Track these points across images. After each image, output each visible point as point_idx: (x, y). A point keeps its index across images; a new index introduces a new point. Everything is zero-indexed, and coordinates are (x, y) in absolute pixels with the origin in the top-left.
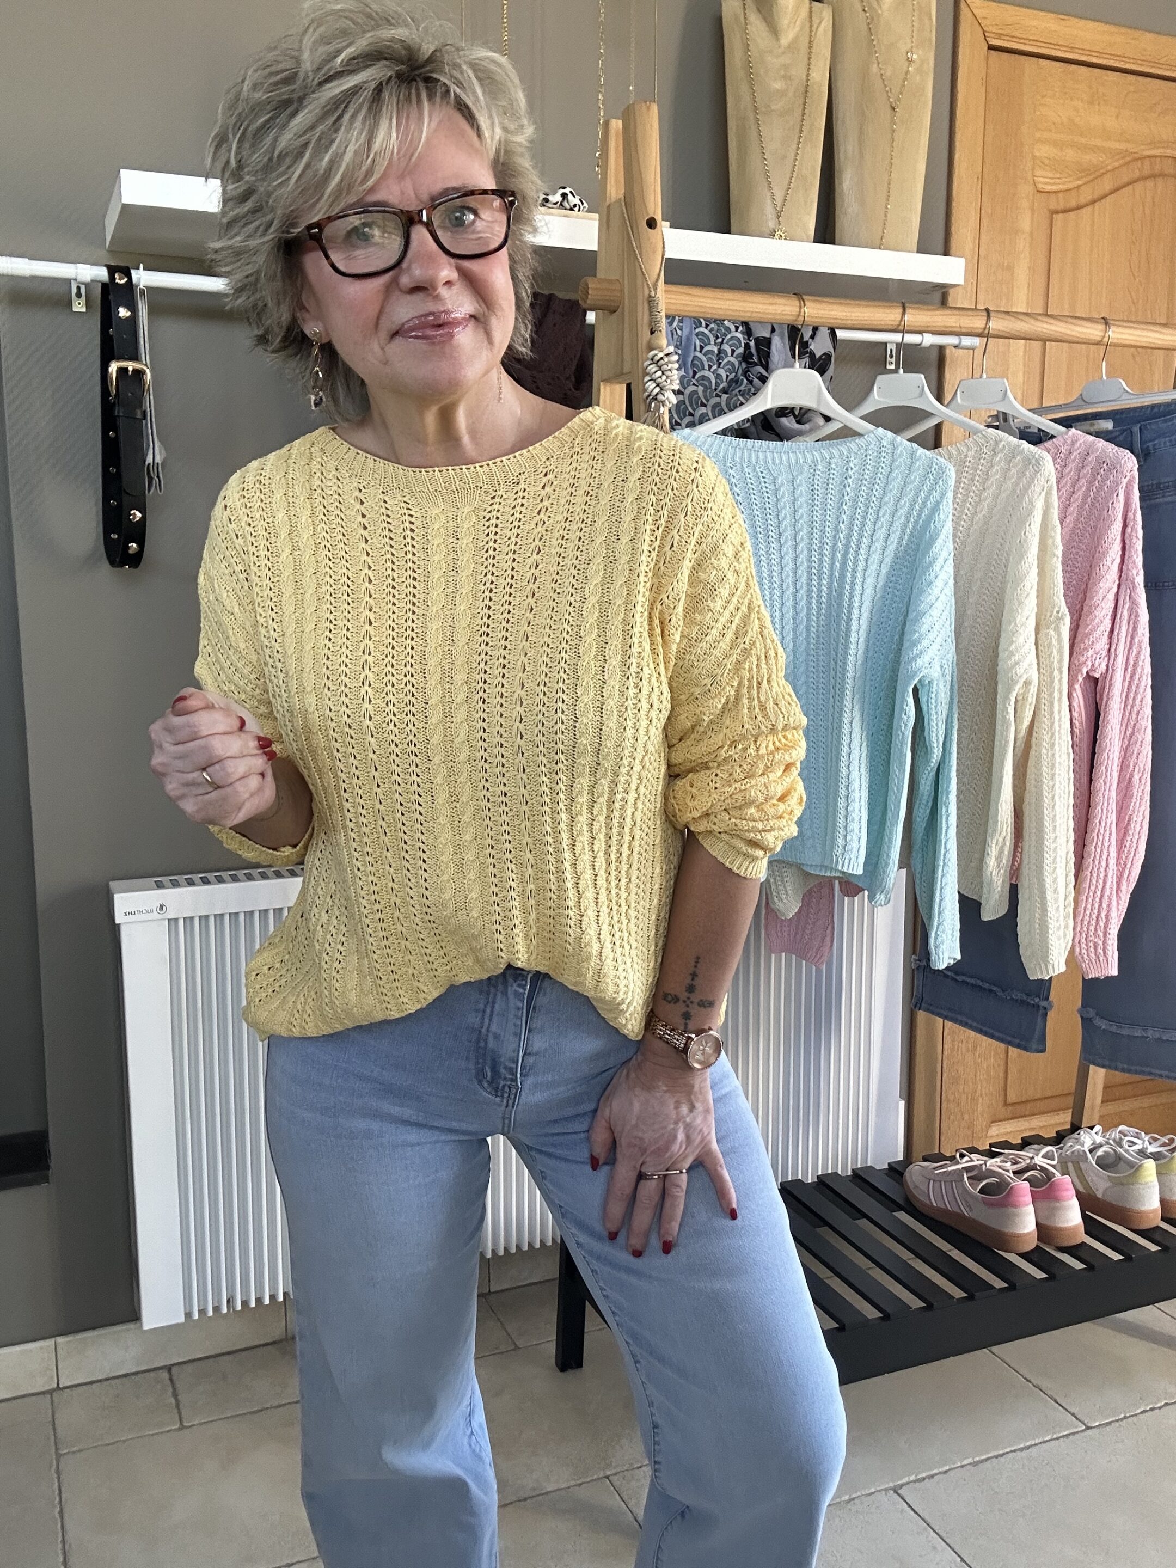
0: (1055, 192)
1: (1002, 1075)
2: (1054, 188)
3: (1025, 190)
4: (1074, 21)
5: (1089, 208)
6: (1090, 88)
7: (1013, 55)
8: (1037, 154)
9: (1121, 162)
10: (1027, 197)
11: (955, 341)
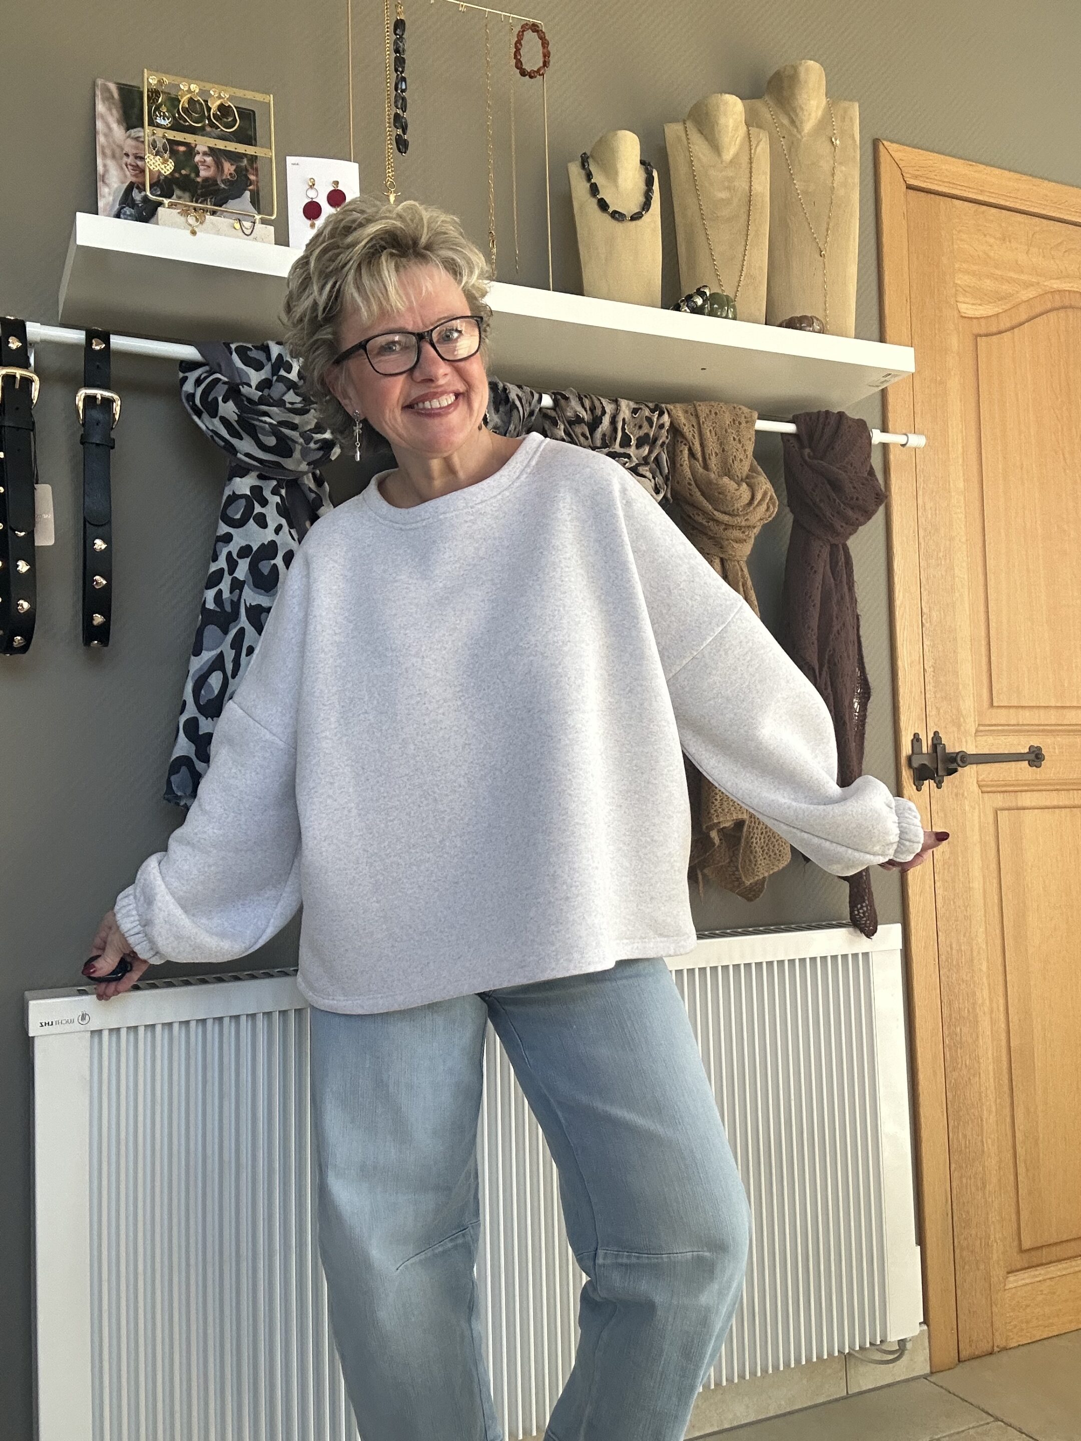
0: (979, 318)
2: (978, 314)
3: (950, 316)
5: (1010, 334)
6: (1001, 226)
7: (929, 194)
8: (959, 282)
9: (1035, 294)
10: (953, 320)
11: (903, 440)
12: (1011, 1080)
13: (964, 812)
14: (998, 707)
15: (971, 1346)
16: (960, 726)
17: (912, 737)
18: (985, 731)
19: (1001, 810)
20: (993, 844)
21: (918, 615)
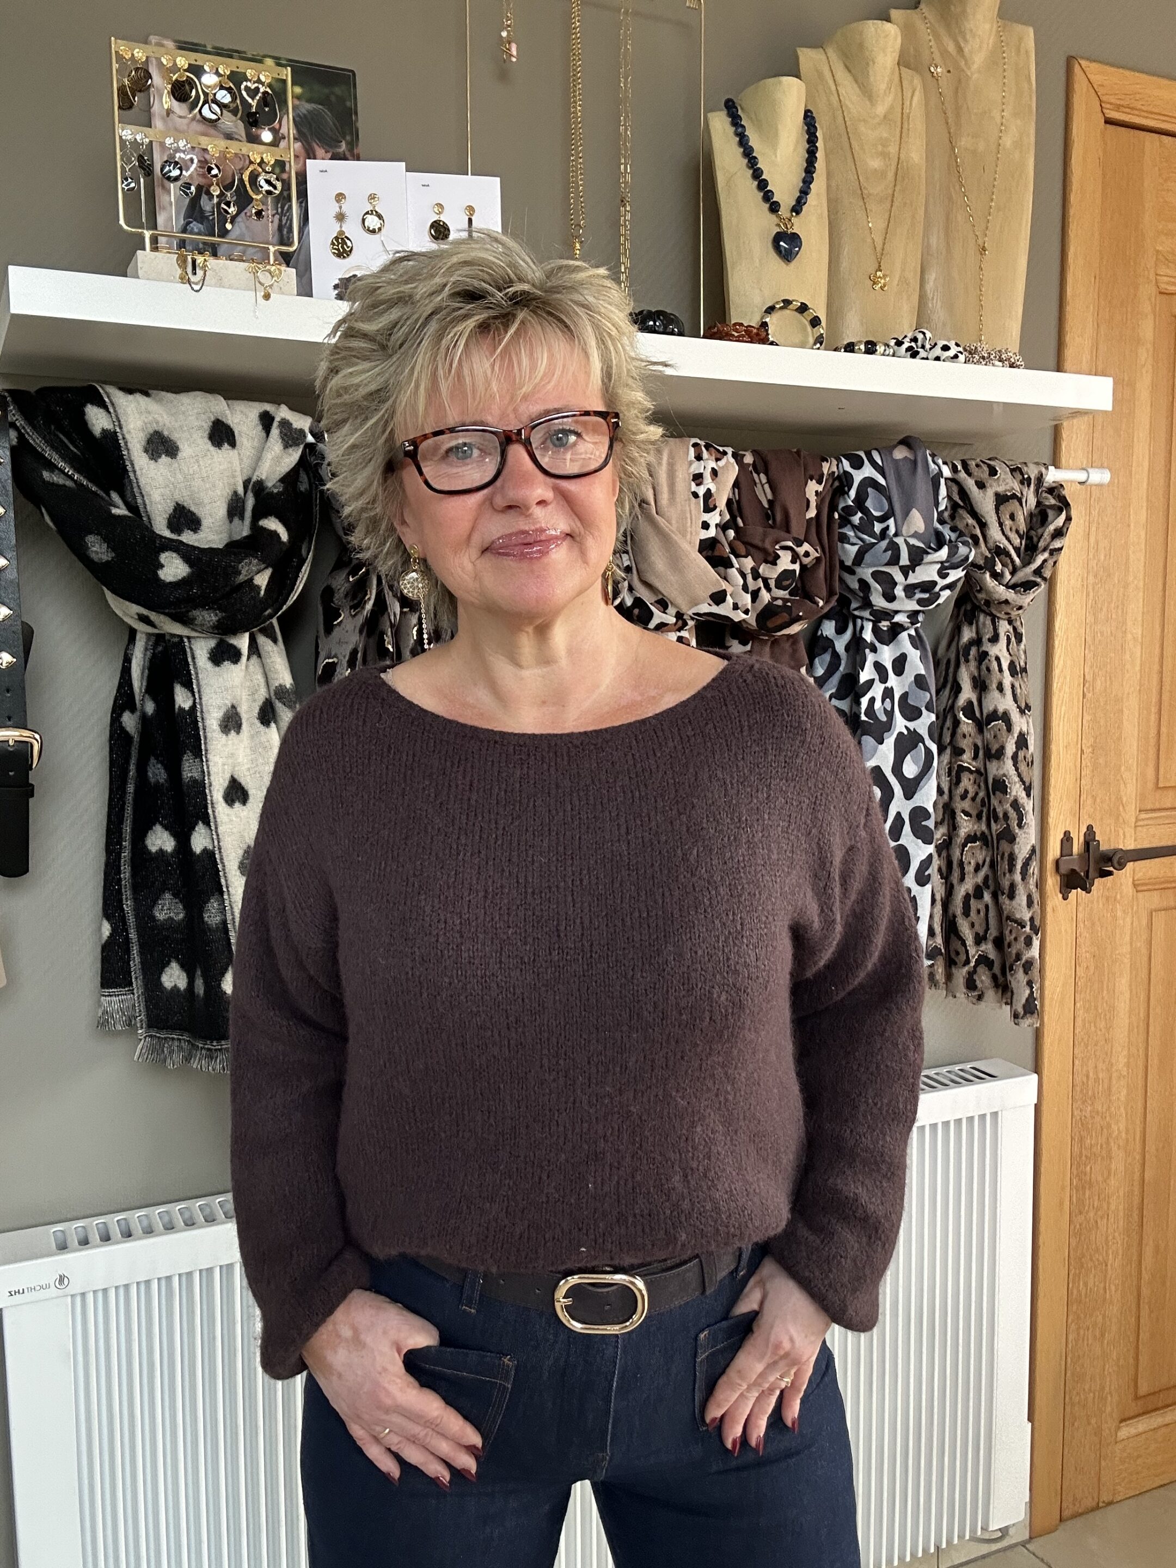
1: (1131, 1361)
3: (1146, 291)
7: (1132, 131)
8: (1161, 248)
10: (1150, 299)
11: (1082, 476)
12: (1142, 1217)
13: (1115, 918)
14: (1165, 787)
15: (1074, 1505)
16: (1119, 815)
17: (1062, 836)
18: (1147, 819)
19: (1156, 911)
20: (1144, 951)
21: (1079, 685)
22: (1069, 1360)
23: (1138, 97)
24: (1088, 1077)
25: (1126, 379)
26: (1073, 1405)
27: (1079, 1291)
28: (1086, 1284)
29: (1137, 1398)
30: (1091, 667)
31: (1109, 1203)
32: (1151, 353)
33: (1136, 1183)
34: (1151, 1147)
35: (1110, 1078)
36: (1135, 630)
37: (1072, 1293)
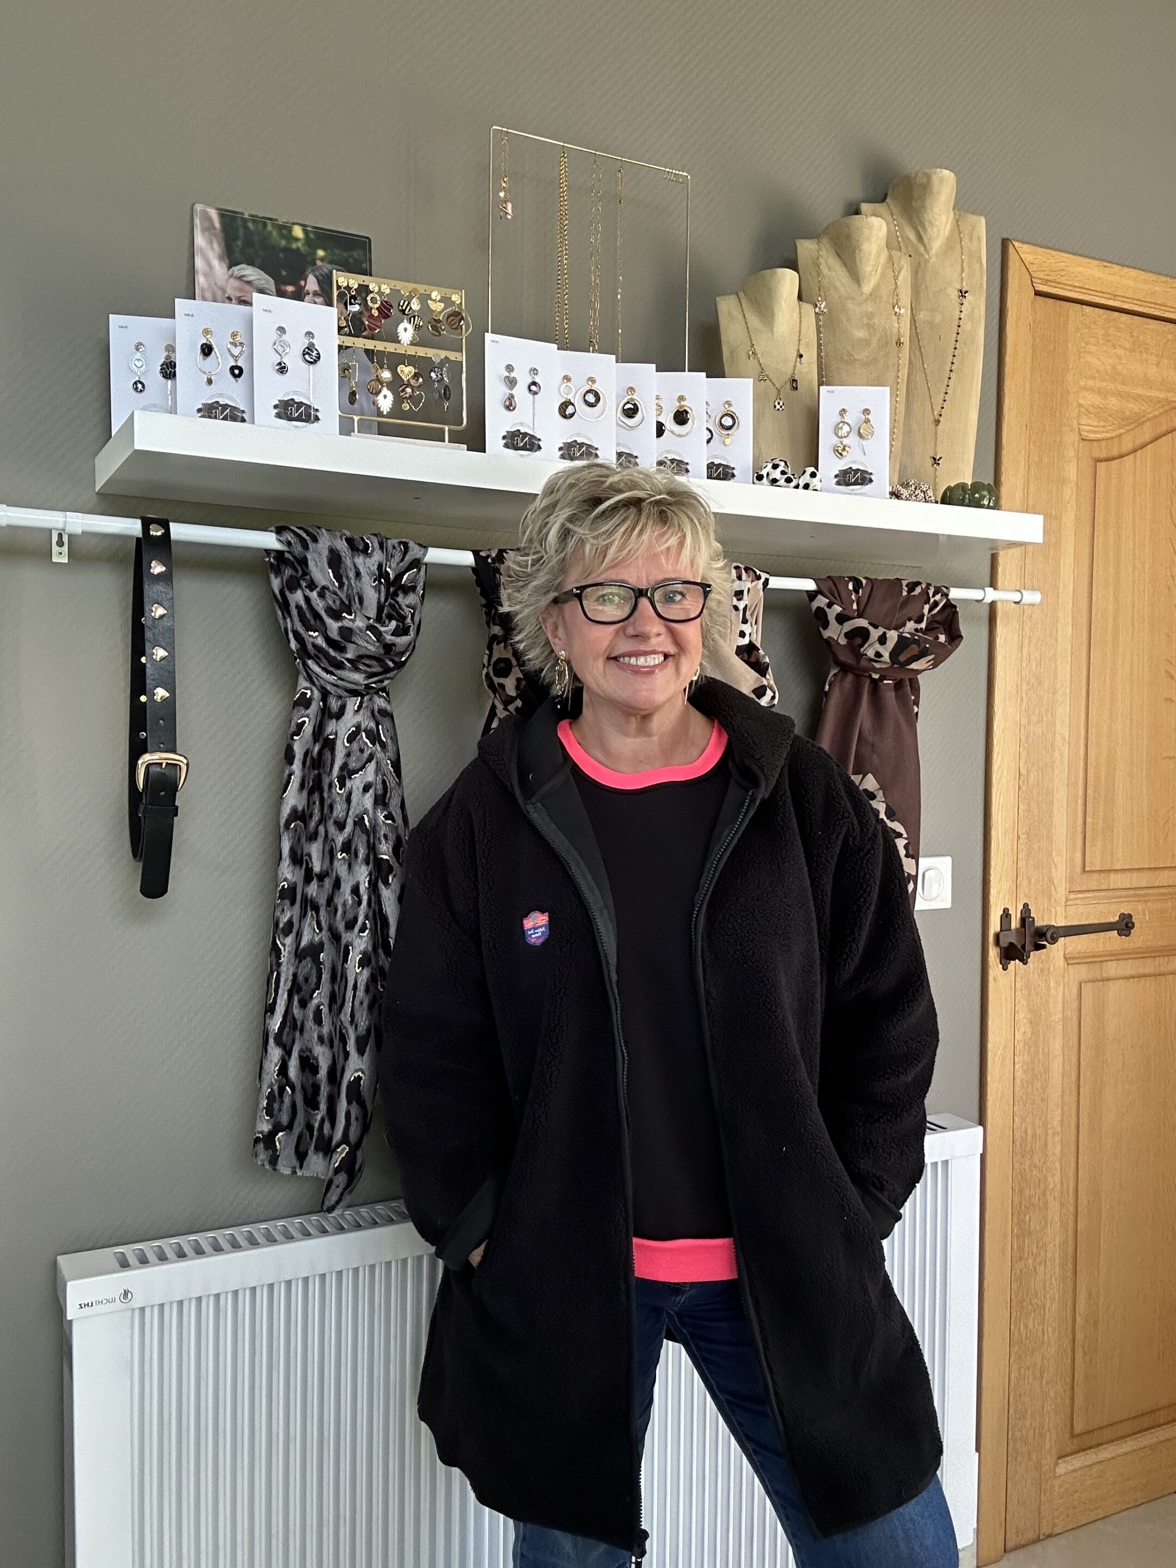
0: (1098, 440)
1: (1068, 1402)
2: (1099, 436)
3: (1071, 438)
4: (1117, 268)
5: (1131, 456)
6: (1132, 336)
7: (1059, 303)
8: (1081, 401)
9: (1161, 410)
10: (1073, 445)
11: (1017, 597)
13: (1048, 988)
14: (1091, 871)
15: (1017, 1536)
16: (1050, 896)
17: (1002, 913)
18: (1076, 899)
19: (1085, 982)
20: (1075, 1019)
21: (1015, 779)
22: (1011, 1400)
23: (1063, 273)
24: (1026, 1133)
25: (1054, 513)
26: (1015, 1441)
27: (1020, 1333)
28: (1026, 1327)
29: (1073, 1436)
30: (1026, 762)
31: (1046, 1251)
32: (1075, 489)
33: (1071, 1232)
34: (1083, 1200)
35: (1046, 1136)
36: (1062, 730)
37: (1014, 1333)
